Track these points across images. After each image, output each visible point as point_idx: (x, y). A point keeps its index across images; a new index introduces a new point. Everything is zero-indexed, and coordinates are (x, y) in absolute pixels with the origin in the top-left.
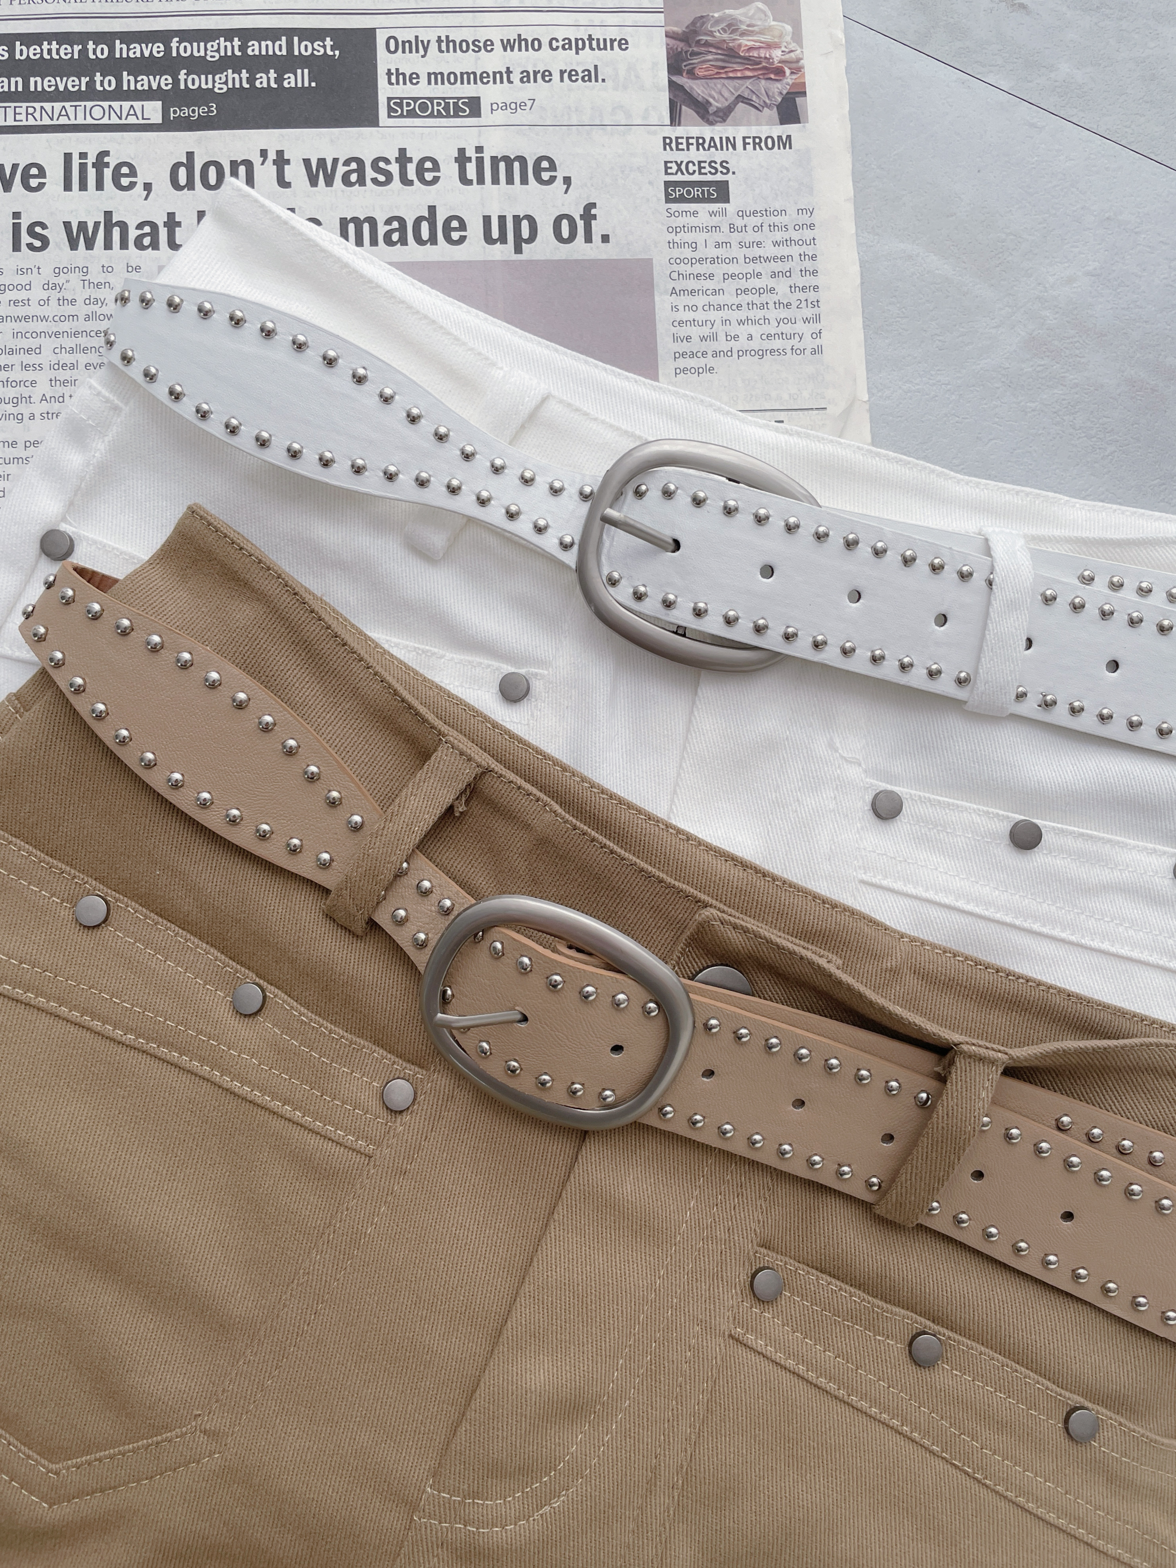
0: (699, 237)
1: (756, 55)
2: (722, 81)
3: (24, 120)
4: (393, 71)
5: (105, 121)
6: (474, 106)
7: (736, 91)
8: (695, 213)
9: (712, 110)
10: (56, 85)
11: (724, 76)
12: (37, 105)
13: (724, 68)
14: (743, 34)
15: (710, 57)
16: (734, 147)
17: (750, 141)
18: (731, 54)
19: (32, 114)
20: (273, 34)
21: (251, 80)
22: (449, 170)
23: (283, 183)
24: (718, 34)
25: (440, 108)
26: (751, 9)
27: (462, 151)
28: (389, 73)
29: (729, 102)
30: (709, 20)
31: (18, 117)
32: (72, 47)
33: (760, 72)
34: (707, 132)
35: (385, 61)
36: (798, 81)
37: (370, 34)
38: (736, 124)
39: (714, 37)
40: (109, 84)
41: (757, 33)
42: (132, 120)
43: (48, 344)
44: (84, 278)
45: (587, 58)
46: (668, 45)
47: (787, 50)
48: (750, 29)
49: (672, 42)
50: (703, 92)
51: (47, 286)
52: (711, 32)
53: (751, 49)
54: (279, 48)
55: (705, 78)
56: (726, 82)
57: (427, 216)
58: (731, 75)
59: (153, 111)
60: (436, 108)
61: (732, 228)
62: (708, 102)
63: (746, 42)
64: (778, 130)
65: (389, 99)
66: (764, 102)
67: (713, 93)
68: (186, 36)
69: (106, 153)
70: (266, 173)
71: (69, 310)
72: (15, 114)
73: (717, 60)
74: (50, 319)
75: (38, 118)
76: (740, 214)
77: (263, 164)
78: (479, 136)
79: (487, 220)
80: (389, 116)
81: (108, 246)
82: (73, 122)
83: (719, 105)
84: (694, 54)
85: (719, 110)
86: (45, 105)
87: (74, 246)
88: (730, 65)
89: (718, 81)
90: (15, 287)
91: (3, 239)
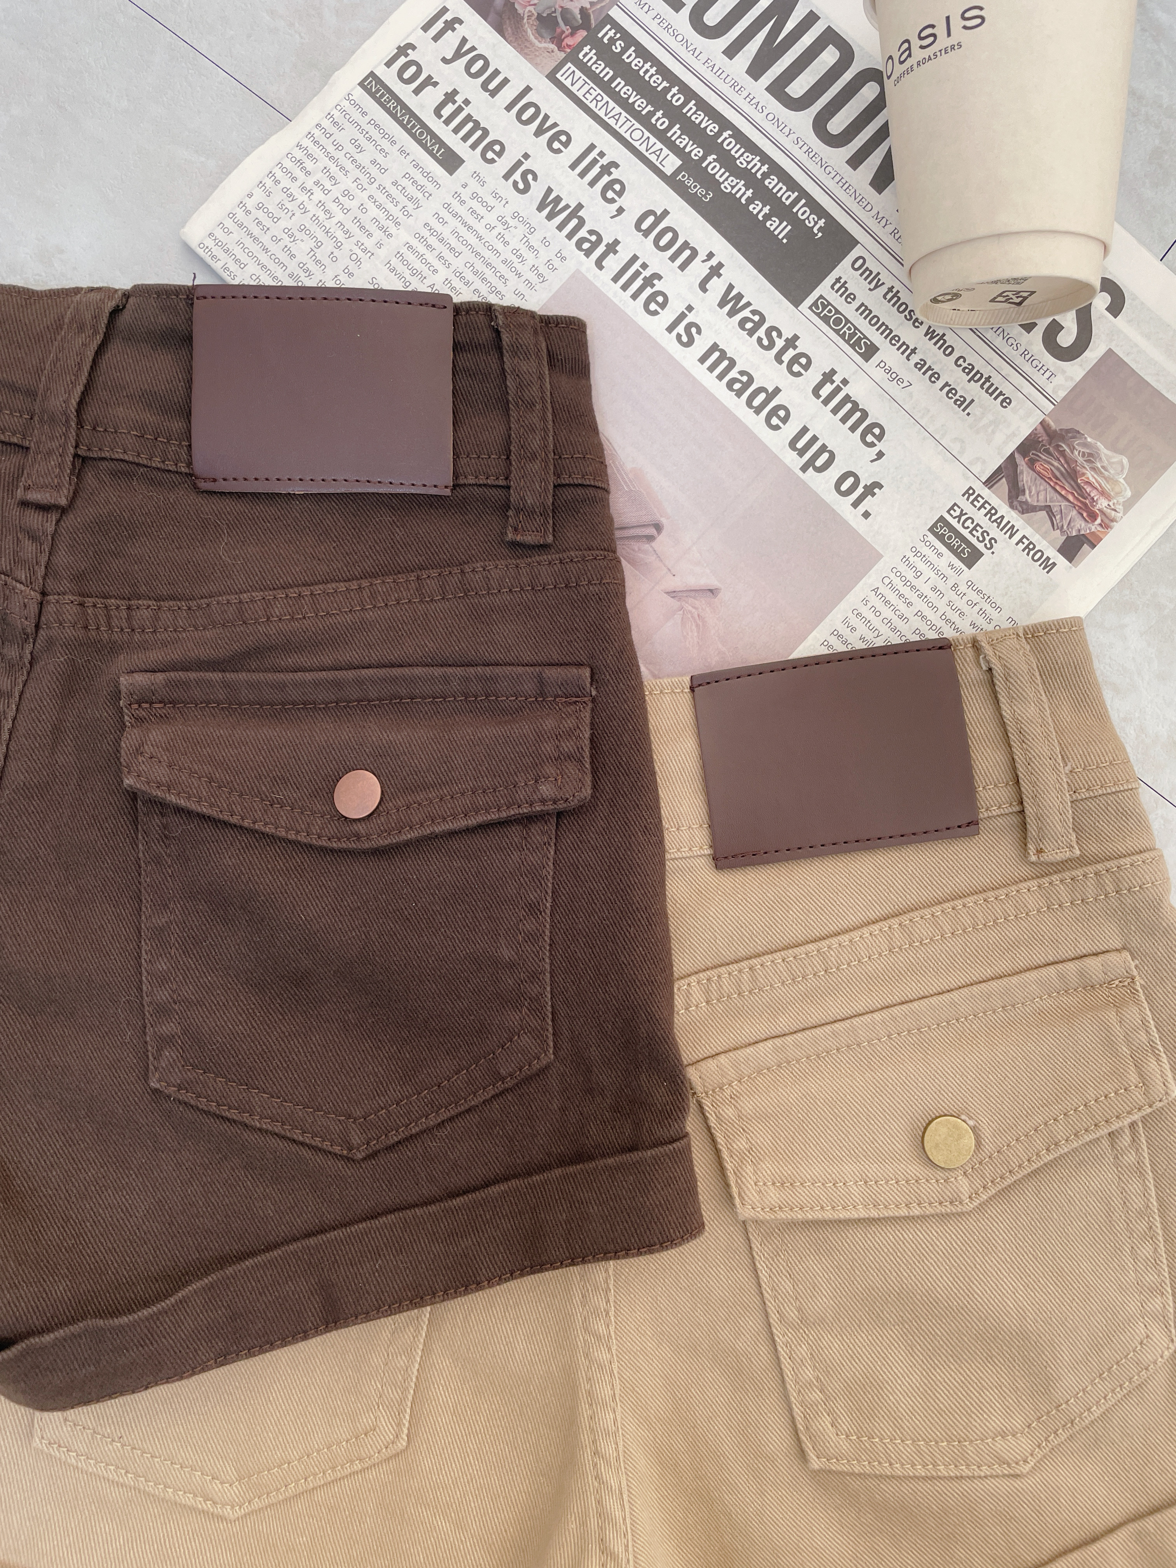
0: (928, 572)
1: (1088, 490)
2: (1048, 486)
3: (590, 100)
4: (842, 281)
5: (636, 144)
6: (870, 351)
7: (1050, 501)
8: (940, 555)
9: (1021, 498)
10: (630, 96)
11: (1052, 484)
12: (606, 98)
13: (1057, 478)
14: (1093, 469)
15: (1056, 464)
16: (1010, 537)
17: (1026, 542)
18: (1072, 475)
19: (597, 101)
20: (792, 184)
21: (750, 201)
22: (813, 376)
23: (703, 286)
24: (1076, 453)
25: (847, 332)
26: (1116, 458)
27: (833, 372)
28: (838, 280)
29: (1039, 504)
30: (1081, 438)
31: (588, 95)
32: (663, 81)
33: (1079, 504)
34: (1004, 509)
35: (844, 269)
36: (1098, 533)
37: (854, 242)
38: (1029, 522)
39: (1072, 453)
40: (662, 124)
41: (1104, 477)
42: (654, 158)
43: (467, 255)
44: (527, 235)
45: (973, 390)
46: (1036, 429)
47: (1113, 507)
48: (1102, 470)
49: (1040, 430)
50: (1027, 482)
51: (501, 219)
52: (1074, 448)
53: (1089, 483)
54: (787, 197)
55: (1038, 473)
56: (1049, 489)
57: (770, 391)
58: (1058, 488)
59: (672, 164)
60: (845, 329)
61: (955, 586)
62: (1024, 491)
63: (1090, 475)
64: (1052, 553)
65: (821, 297)
66: (1063, 525)
67: (1033, 489)
68: (739, 137)
69: (616, 166)
70: (699, 269)
71: (500, 246)
72: (588, 92)
73: (1058, 469)
74: (483, 241)
75: (599, 107)
76: (969, 583)
77: (703, 261)
78: (854, 374)
79: (805, 430)
80: (810, 308)
81: (560, 227)
82: (617, 128)
83: (1029, 500)
84: (1047, 451)
85: (1026, 502)
86: (611, 102)
87: (540, 208)
88: (1064, 481)
89: (1045, 484)
90: (482, 202)
91: (504, 164)
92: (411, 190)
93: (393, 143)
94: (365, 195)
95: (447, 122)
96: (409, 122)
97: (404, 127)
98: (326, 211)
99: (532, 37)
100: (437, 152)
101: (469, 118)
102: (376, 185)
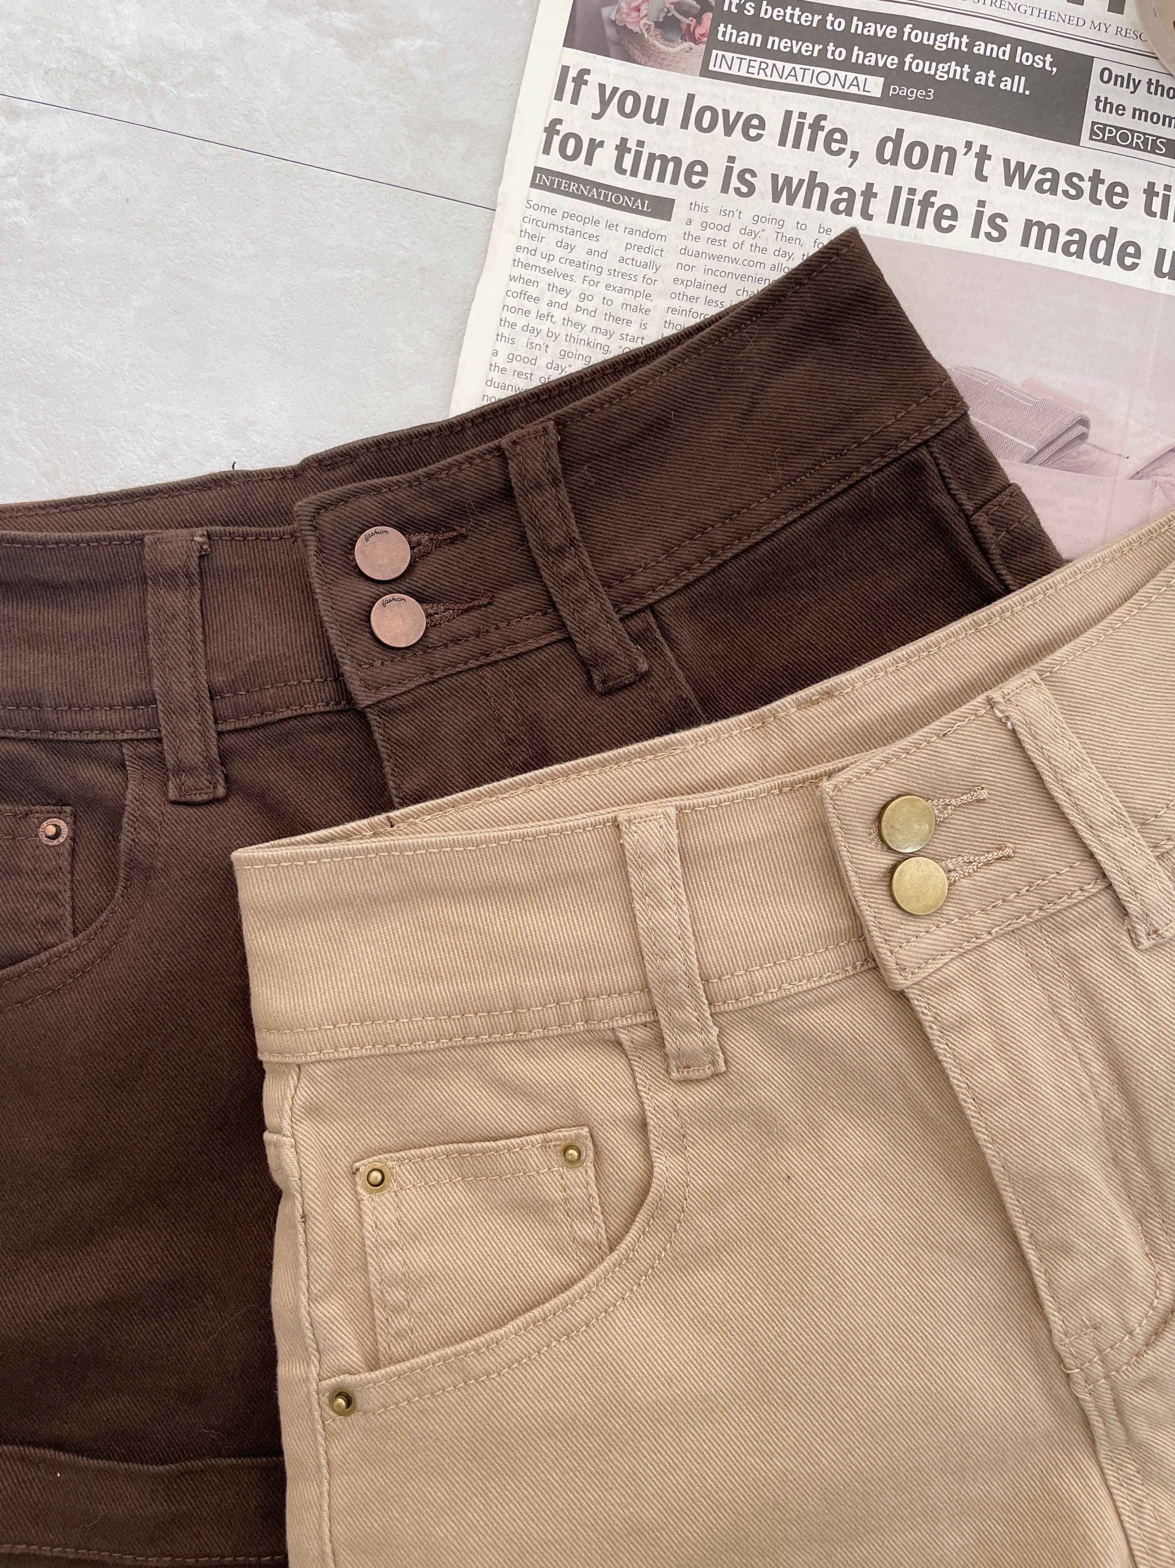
3: (756, 73)
4: (1102, 99)
5: (829, 87)
10: (792, 47)
12: (771, 62)
19: (763, 69)
20: (999, 40)
21: (972, 76)
22: (1136, 198)
23: (980, 176)
25: (1138, 141)
27: (1151, 186)
28: (1097, 100)
31: (751, 70)
32: (813, 16)
35: (1095, 89)
37: (1088, 60)
40: (840, 54)
42: (854, 90)
43: (734, 284)
44: (779, 230)
51: (744, 231)
54: (1002, 54)
57: (1107, 236)
59: (875, 85)
60: (1134, 140)
65: (1093, 124)
68: (920, 24)
69: (824, 117)
70: (966, 163)
71: (759, 257)
72: (749, 66)
74: (740, 262)
75: (769, 74)
77: (965, 153)
78: (1170, 175)
79: (1161, 253)
80: (1090, 139)
81: (807, 204)
82: (799, 83)
86: (777, 63)
87: (776, 198)
90: (715, 226)
91: (715, 180)
92: (642, 257)
93: (597, 223)
94: (601, 286)
95: (634, 173)
96: (599, 194)
97: (597, 202)
98: (576, 325)
99: (663, 47)
100: (643, 207)
101: (652, 157)
102: (605, 272)
